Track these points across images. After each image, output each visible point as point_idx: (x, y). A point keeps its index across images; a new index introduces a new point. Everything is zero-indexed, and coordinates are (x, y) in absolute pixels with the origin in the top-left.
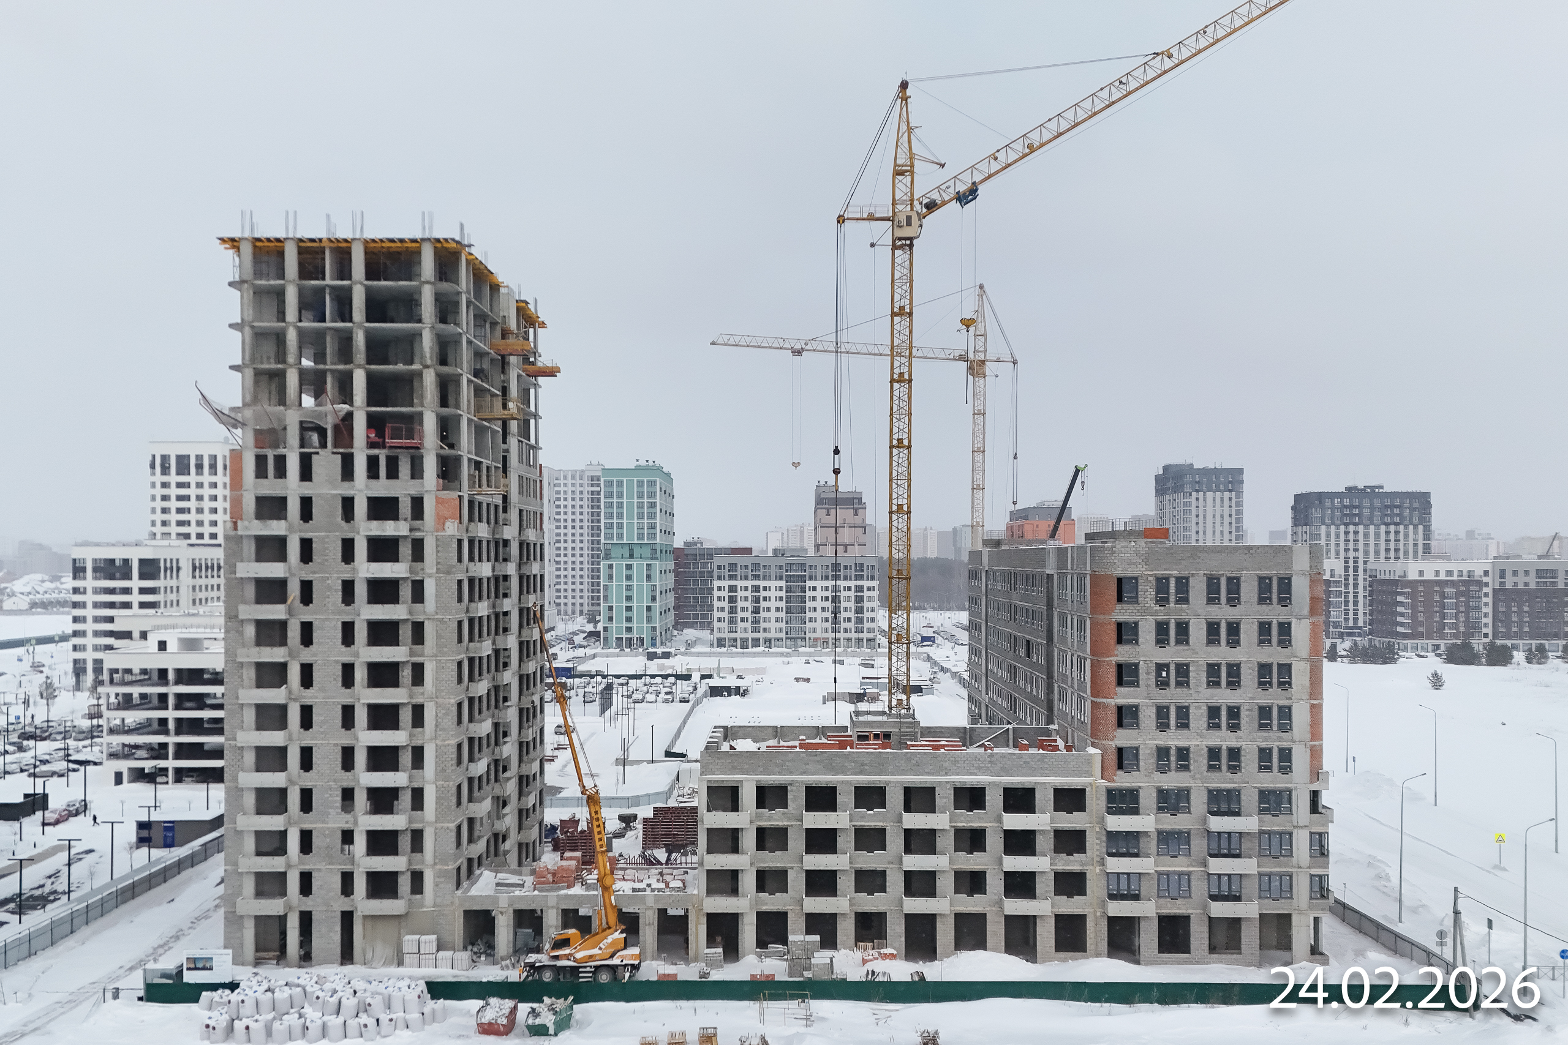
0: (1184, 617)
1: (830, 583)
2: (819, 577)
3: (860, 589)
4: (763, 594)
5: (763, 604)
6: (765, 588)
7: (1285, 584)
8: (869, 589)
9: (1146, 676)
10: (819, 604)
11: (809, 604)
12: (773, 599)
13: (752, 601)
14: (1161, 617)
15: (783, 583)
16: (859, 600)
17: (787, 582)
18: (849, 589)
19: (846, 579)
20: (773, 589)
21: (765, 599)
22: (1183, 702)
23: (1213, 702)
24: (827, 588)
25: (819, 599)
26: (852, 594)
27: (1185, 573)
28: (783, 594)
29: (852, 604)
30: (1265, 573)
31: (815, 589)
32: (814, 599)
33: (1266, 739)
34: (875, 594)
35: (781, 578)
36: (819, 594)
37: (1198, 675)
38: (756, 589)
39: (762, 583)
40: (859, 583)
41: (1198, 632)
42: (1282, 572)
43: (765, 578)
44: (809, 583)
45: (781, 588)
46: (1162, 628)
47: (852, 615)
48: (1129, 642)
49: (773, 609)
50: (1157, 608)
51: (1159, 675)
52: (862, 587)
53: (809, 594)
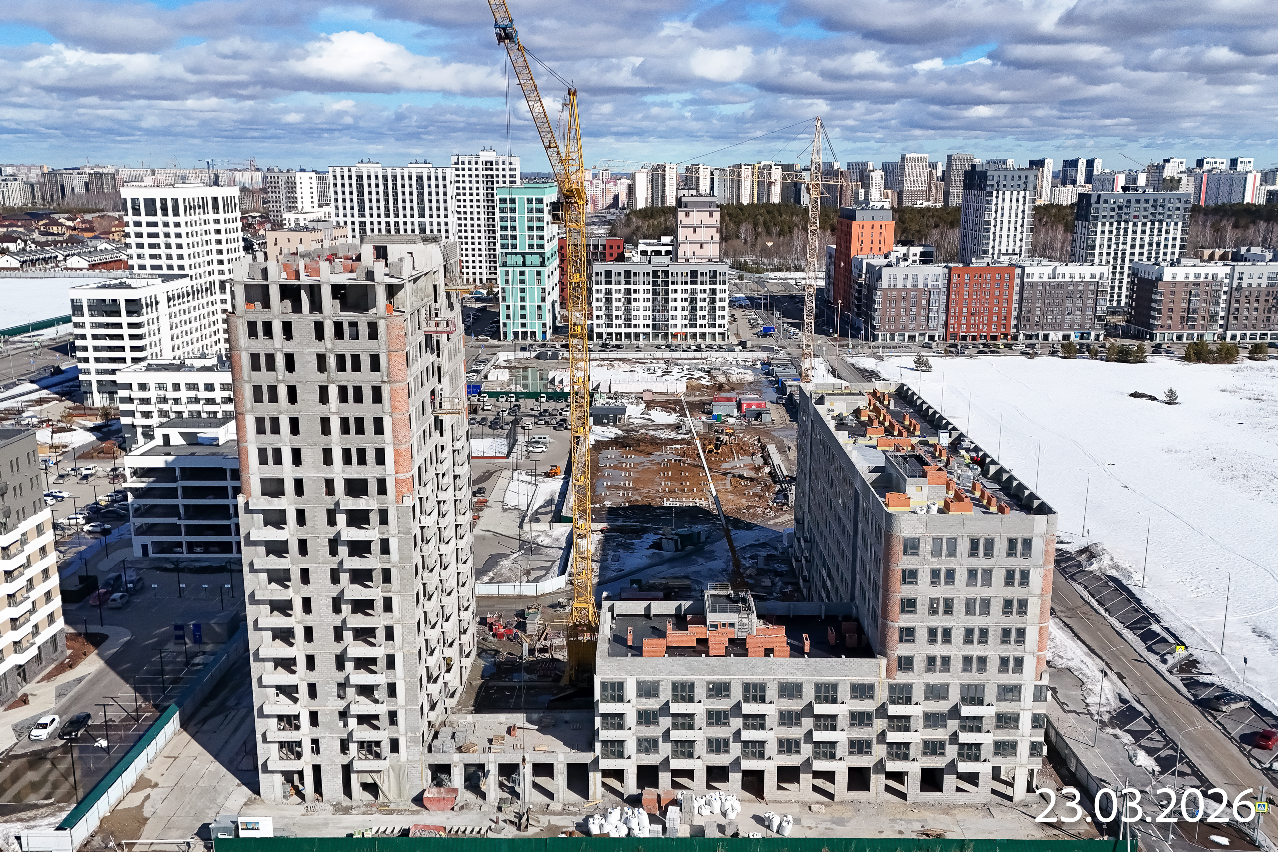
0: (951, 566)
1: (689, 287)
2: (680, 282)
3: (713, 292)
4: (633, 296)
5: (633, 304)
6: (635, 291)
7: (1028, 543)
8: (721, 292)
9: (922, 607)
10: (679, 304)
11: (671, 305)
12: (641, 300)
13: (624, 301)
14: (936, 566)
15: (650, 287)
16: (713, 301)
17: (653, 286)
18: (705, 291)
19: (702, 283)
20: (642, 292)
21: (635, 300)
22: (947, 625)
23: (970, 625)
24: (686, 291)
26: (707, 296)
27: (954, 535)
28: (650, 296)
29: (706, 305)
30: (1013, 535)
31: (676, 292)
32: (676, 300)
33: (1006, 651)
34: (725, 295)
35: (648, 283)
36: (679, 296)
37: (959, 607)
38: (629, 292)
39: (632, 287)
40: (713, 287)
41: (961, 577)
42: (1027, 535)
43: (635, 283)
44: (672, 287)
45: (648, 292)
46: (935, 574)
47: (706, 313)
48: (910, 583)
49: (642, 309)
50: (932, 559)
51: (931, 606)
52: (715, 290)
53: (671, 296)
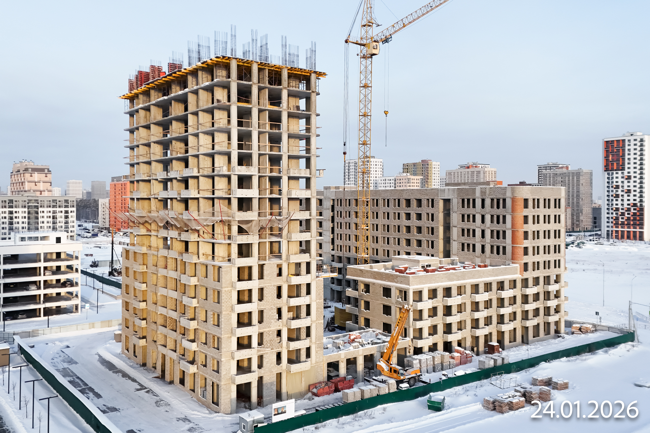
0: (539, 213)
1: (51, 209)
2: (45, 206)
3: (67, 212)
4: (15, 215)
5: (15, 220)
6: (16, 212)
8: (71, 212)
9: (530, 236)
10: (45, 220)
11: (40, 220)
12: (20, 217)
13: (9, 219)
14: (534, 214)
15: (26, 210)
16: (67, 217)
17: (28, 209)
18: (61, 212)
19: (60, 207)
20: (20, 212)
21: (16, 217)
22: (538, 244)
24: (50, 212)
25: (45, 217)
26: (63, 215)
28: (26, 215)
29: (63, 220)
30: (555, 197)
31: (43, 212)
32: (43, 217)
33: (555, 257)
34: (74, 214)
35: (25, 207)
36: (45, 215)
38: (11, 213)
39: (14, 210)
40: (66, 209)
43: (16, 207)
44: (40, 209)
45: (25, 212)
46: (534, 218)
47: (63, 225)
48: (526, 223)
49: (21, 223)
50: (533, 210)
51: (533, 235)
52: (68, 211)
53: (40, 215)
